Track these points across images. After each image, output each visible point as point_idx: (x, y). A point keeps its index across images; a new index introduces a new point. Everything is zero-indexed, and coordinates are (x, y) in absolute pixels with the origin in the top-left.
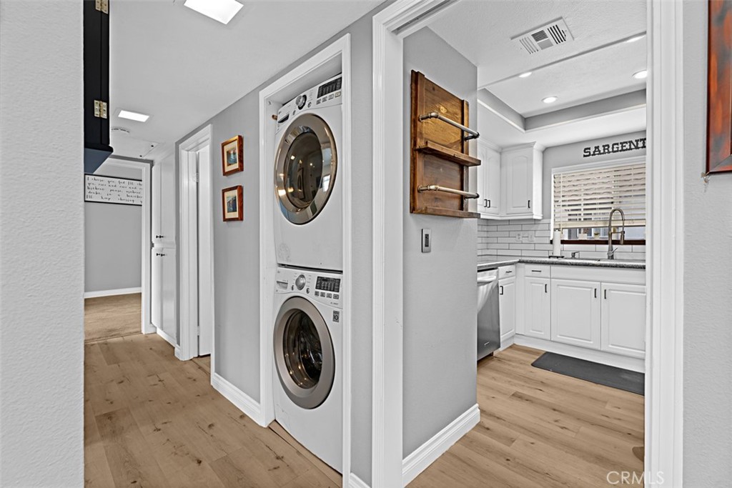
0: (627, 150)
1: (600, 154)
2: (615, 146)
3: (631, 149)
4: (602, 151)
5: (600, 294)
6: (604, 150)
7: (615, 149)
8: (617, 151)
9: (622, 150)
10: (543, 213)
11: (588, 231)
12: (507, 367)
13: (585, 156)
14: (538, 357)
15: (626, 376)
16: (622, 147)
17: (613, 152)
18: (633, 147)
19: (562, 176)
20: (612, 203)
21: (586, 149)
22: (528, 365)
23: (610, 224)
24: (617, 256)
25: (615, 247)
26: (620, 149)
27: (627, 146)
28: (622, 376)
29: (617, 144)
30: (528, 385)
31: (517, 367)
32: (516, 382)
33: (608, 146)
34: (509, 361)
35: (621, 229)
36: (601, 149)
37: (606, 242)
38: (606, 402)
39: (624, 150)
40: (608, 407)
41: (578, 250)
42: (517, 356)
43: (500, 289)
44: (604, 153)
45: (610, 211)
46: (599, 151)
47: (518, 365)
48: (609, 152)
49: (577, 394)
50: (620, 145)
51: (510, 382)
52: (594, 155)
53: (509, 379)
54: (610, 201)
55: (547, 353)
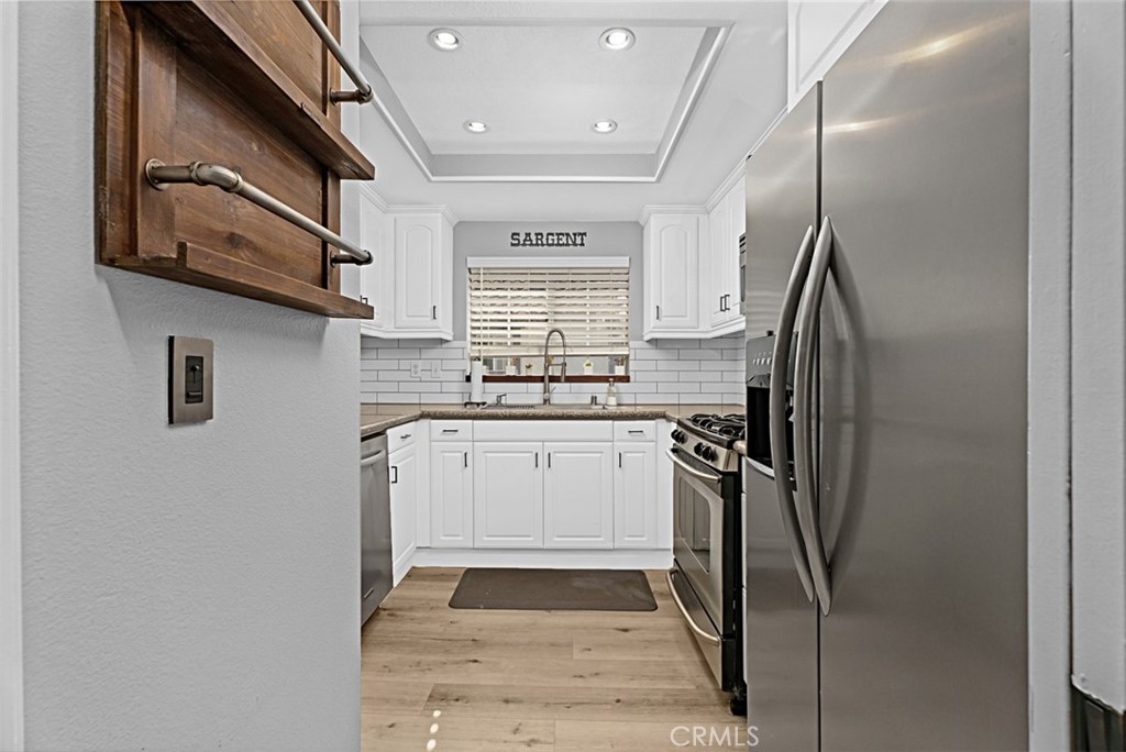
0: (563, 245)
1: (531, 245)
2: (550, 237)
3: (568, 245)
4: (534, 242)
5: (543, 460)
6: (537, 239)
7: (550, 242)
8: (552, 245)
9: (558, 245)
10: (454, 330)
11: (517, 361)
12: (408, 626)
13: (512, 245)
14: (456, 584)
15: (578, 583)
16: (558, 239)
17: (549, 245)
18: (570, 242)
19: (482, 271)
20: (546, 320)
21: (514, 234)
22: (444, 608)
23: (546, 352)
24: (555, 399)
25: (553, 385)
26: (556, 242)
27: (564, 241)
28: (575, 584)
29: (552, 234)
30: (451, 658)
31: (428, 619)
32: (431, 658)
33: (541, 234)
34: (411, 609)
35: (561, 360)
36: (533, 237)
37: (541, 379)
38: (570, 645)
39: (561, 245)
40: (577, 655)
41: (504, 391)
42: (422, 593)
43: (392, 471)
44: (537, 245)
45: (546, 333)
46: (530, 240)
47: (426, 615)
48: (543, 245)
49: (530, 644)
50: (556, 237)
51: (419, 663)
52: (524, 245)
53: (417, 658)
54: (544, 317)
55: (470, 569)
